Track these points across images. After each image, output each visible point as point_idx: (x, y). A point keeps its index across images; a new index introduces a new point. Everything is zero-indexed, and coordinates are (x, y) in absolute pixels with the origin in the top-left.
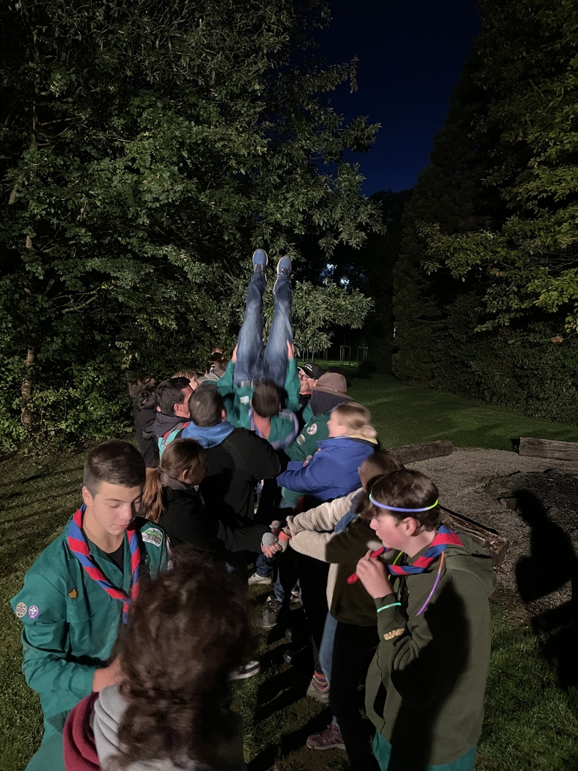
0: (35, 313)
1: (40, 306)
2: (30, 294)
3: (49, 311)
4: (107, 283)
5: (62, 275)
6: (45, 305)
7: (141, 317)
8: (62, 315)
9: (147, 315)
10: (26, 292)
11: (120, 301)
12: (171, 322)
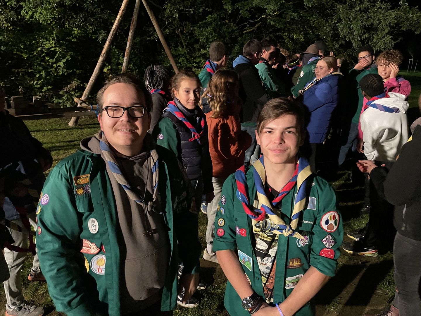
2: (228, 23)
3: (236, 32)
4: (265, 14)
5: (240, 10)
6: (235, 29)
7: (285, 35)
8: (243, 34)
9: (288, 33)
10: (226, 22)
11: (272, 24)
12: (301, 37)
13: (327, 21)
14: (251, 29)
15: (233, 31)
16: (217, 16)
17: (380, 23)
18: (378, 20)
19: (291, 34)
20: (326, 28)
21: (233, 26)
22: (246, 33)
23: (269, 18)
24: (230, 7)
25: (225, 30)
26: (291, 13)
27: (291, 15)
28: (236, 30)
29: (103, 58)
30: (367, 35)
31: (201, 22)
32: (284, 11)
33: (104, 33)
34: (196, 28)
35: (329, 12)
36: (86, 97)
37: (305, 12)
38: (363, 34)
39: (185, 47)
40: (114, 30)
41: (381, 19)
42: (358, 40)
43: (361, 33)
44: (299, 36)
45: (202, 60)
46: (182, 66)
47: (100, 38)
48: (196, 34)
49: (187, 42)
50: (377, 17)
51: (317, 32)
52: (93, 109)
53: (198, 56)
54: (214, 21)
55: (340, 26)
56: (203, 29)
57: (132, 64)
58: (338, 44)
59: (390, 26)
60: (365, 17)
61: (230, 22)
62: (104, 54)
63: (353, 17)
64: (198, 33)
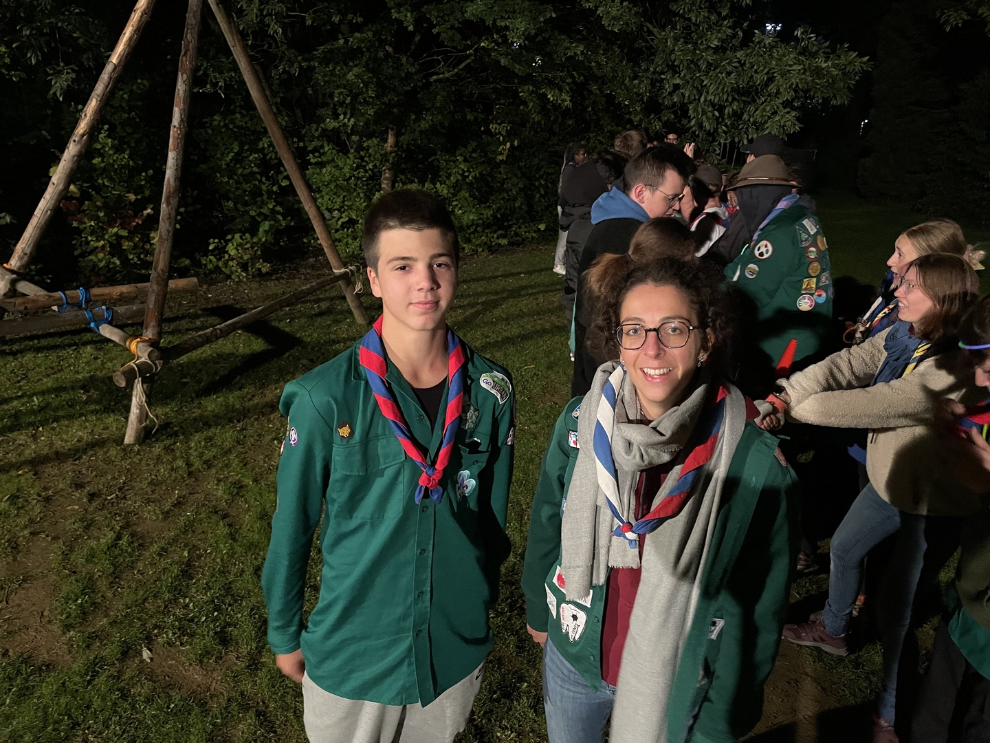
0: (400, 80)
1: (405, 71)
2: (394, 55)
3: (416, 77)
4: (487, 39)
6: (411, 70)
7: (526, 89)
8: (428, 84)
10: (387, 51)
11: (502, 64)
12: (564, 96)
14: (449, 71)
15: (408, 74)
16: (374, 35)
21: (407, 63)
22: (436, 81)
24: (409, 15)
28: (416, 73)
33: (68, 73)
36: (26, 258)
40: (116, 67)
44: (561, 95)
46: (268, 157)
50: (766, 67)
51: (608, 88)
52: (67, 303)
54: (368, 50)
55: (670, 81)
61: (396, 50)
62: (82, 136)
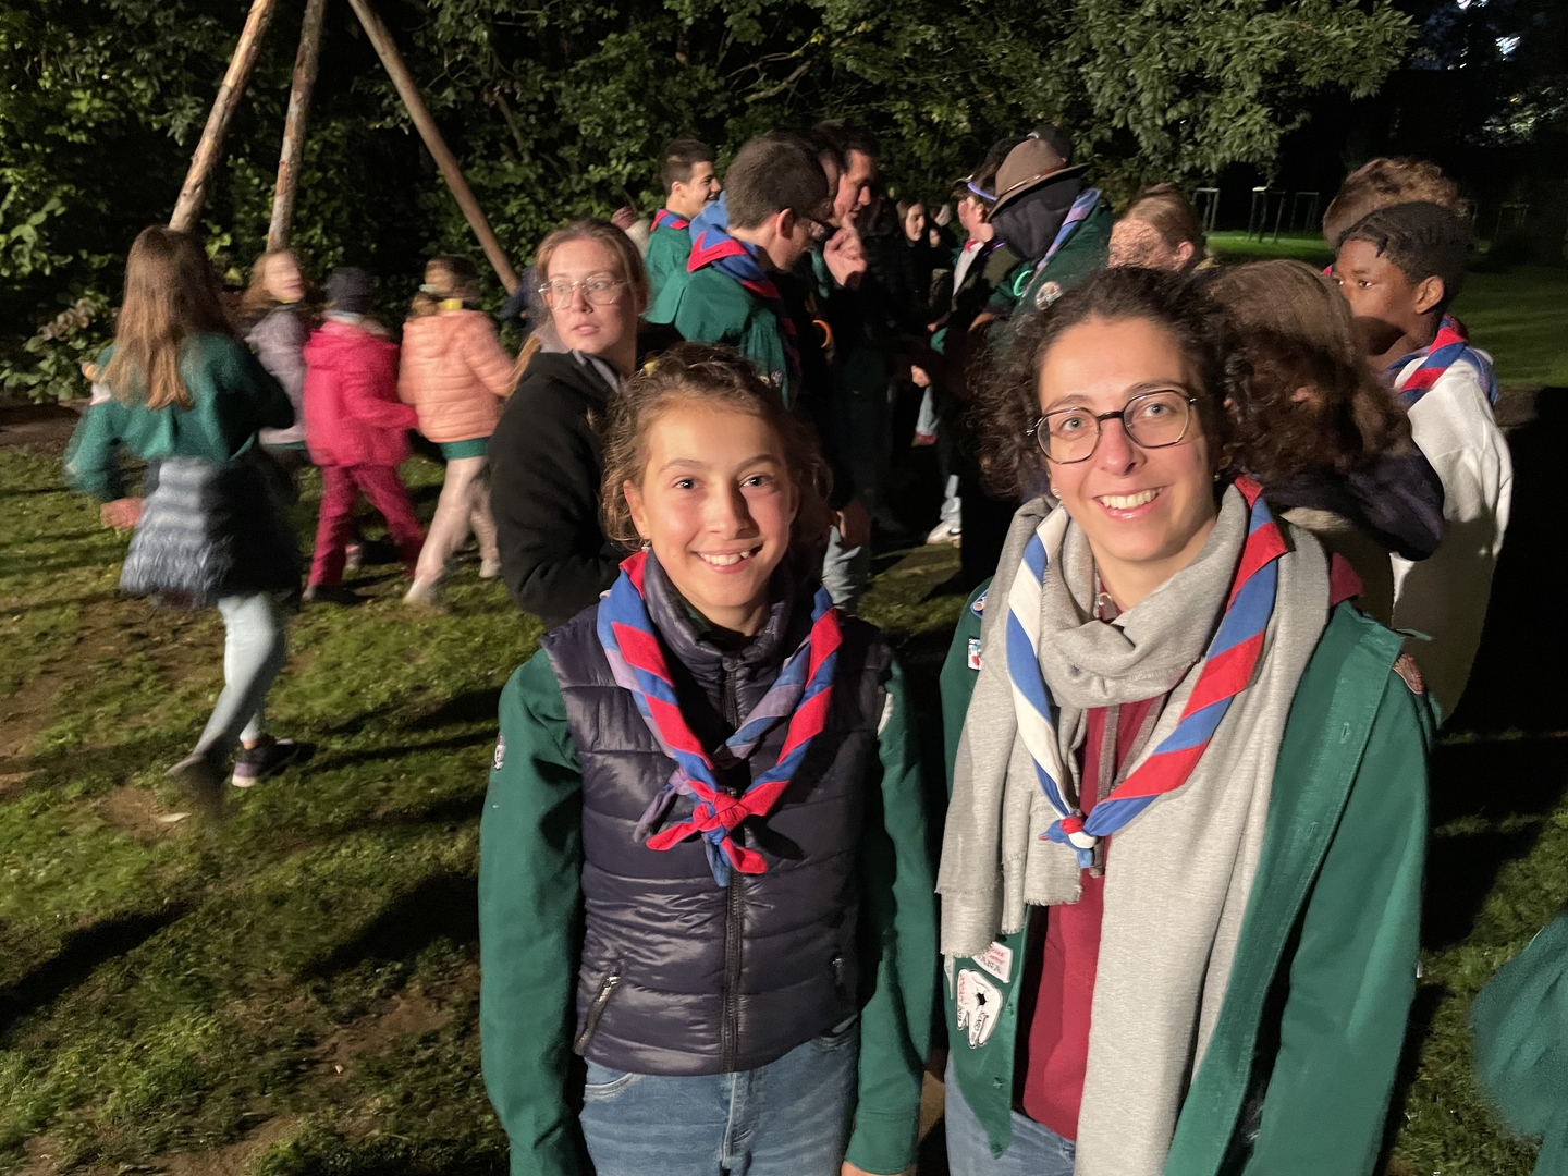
0: (691, 102)
1: (700, 87)
2: (687, 66)
3: (718, 97)
4: (821, 32)
5: (728, 14)
6: (712, 86)
7: (900, 108)
8: (745, 107)
9: (911, 101)
10: (678, 62)
11: (849, 68)
12: (959, 115)
13: (1045, 55)
14: (774, 86)
15: (706, 95)
16: (642, 36)
17: (1228, 59)
18: (1220, 50)
19: (923, 106)
20: (1044, 82)
21: (706, 75)
22: (755, 102)
23: (838, 45)
24: (687, 1)
25: (676, 90)
26: (911, 27)
27: (913, 33)
28: (717, 91)
29: (191, 203)
30: (1184, 107)
31: (582, 62)
32: (888, 21)
33: (191, 108)
34: (562, 84)
35: (1050, 22)
37: (967, 23)
38: (1173, 104)
39: (527, 159)
40: (231, 92)
41: (1230, 48)
42: (1154, 125)
43: (1165, 99)
44: (952, 113)
45: (594, 204)
47: (178, 128)
48: (563, 106)
49: (535, 137)
50: (1215, 40)
51: (1013, 96)
53: (578, 189)
54: (630, 58)
55: (1092, 74)
56: (589, 89)
57: (320, 225)
58: (1089, 139)
59: (1261, 73)
60: (1175, 41)
61: (692, 59)
62: (196, 187)
63: (1132, 40)
64: (573, 102)
